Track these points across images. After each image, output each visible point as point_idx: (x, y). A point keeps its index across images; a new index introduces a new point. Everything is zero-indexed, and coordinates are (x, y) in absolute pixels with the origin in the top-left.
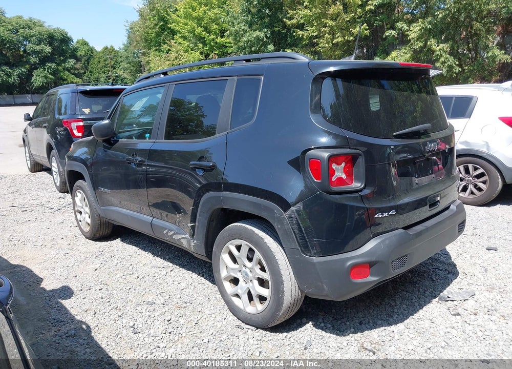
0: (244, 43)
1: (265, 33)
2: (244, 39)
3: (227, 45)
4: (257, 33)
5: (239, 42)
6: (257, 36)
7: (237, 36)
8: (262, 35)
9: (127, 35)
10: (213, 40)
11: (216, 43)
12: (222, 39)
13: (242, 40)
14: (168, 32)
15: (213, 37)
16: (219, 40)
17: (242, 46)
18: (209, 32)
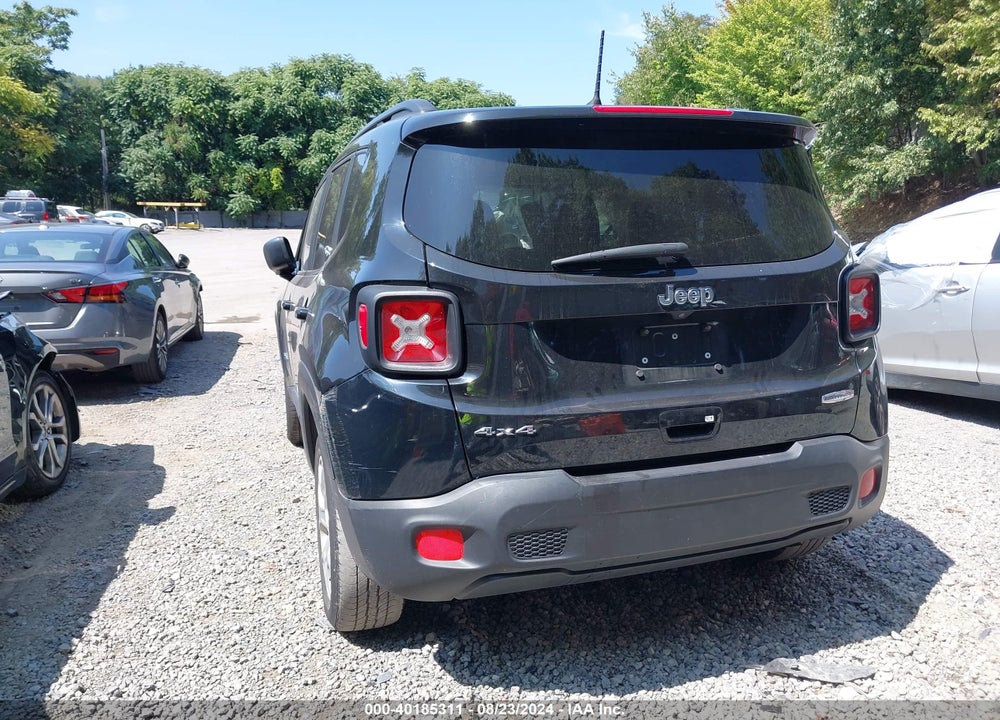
0: (831, 102)
1: (882, 78)
2: (832, 92)
3: (803, 107)
4: (861, 78)
5: (821, 99)
6: (858, 85)
7: (820, 87)
8: (870, 81)
9: (615, 99)
10: (774, 98)
11: (779, 105)
12: (794, 97)
13: (827, 94)
14: (687, 90)
15: (773, 92)
16: (786, 99)
17: (826, 107)
18: (768, 84)
